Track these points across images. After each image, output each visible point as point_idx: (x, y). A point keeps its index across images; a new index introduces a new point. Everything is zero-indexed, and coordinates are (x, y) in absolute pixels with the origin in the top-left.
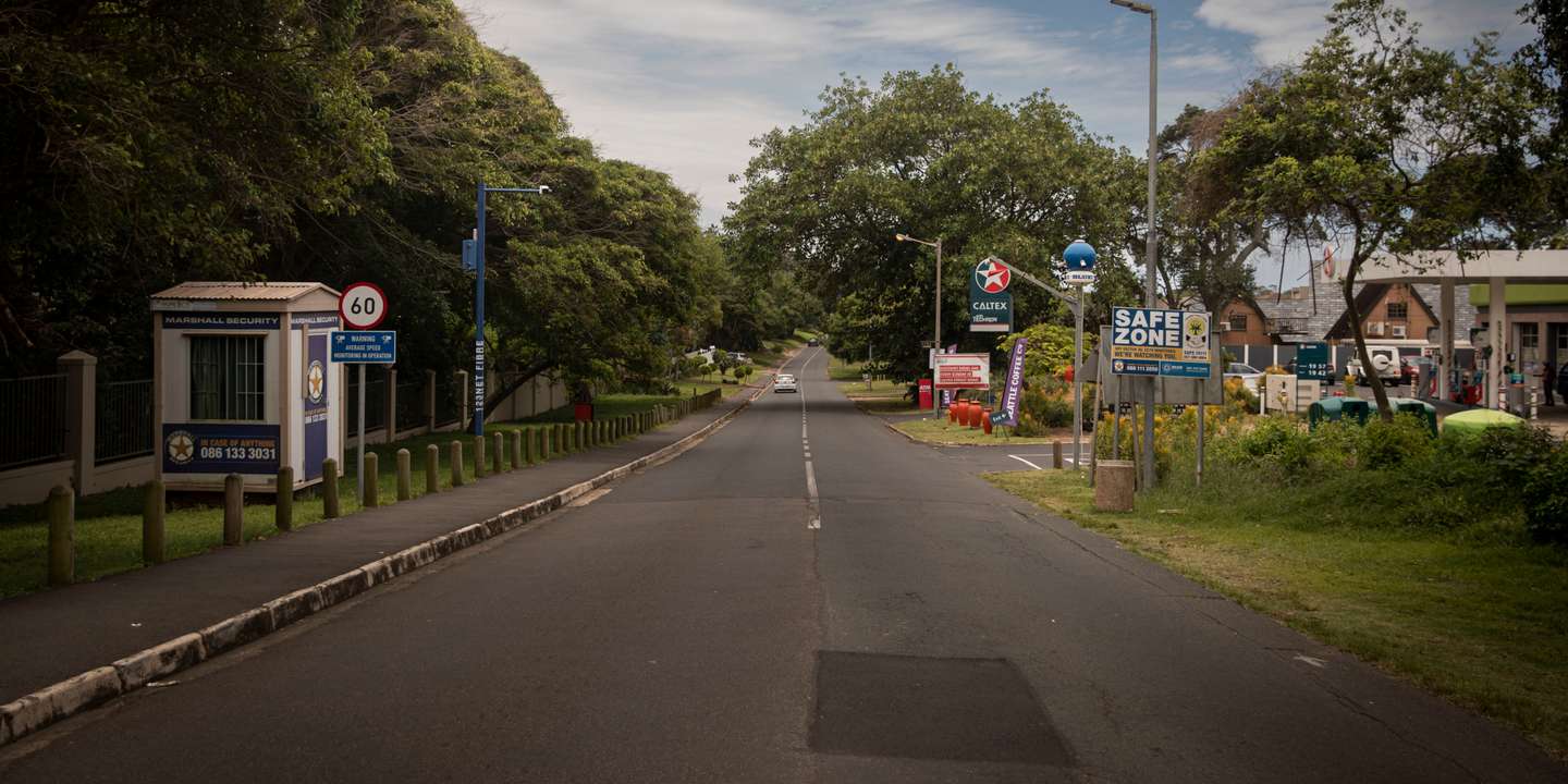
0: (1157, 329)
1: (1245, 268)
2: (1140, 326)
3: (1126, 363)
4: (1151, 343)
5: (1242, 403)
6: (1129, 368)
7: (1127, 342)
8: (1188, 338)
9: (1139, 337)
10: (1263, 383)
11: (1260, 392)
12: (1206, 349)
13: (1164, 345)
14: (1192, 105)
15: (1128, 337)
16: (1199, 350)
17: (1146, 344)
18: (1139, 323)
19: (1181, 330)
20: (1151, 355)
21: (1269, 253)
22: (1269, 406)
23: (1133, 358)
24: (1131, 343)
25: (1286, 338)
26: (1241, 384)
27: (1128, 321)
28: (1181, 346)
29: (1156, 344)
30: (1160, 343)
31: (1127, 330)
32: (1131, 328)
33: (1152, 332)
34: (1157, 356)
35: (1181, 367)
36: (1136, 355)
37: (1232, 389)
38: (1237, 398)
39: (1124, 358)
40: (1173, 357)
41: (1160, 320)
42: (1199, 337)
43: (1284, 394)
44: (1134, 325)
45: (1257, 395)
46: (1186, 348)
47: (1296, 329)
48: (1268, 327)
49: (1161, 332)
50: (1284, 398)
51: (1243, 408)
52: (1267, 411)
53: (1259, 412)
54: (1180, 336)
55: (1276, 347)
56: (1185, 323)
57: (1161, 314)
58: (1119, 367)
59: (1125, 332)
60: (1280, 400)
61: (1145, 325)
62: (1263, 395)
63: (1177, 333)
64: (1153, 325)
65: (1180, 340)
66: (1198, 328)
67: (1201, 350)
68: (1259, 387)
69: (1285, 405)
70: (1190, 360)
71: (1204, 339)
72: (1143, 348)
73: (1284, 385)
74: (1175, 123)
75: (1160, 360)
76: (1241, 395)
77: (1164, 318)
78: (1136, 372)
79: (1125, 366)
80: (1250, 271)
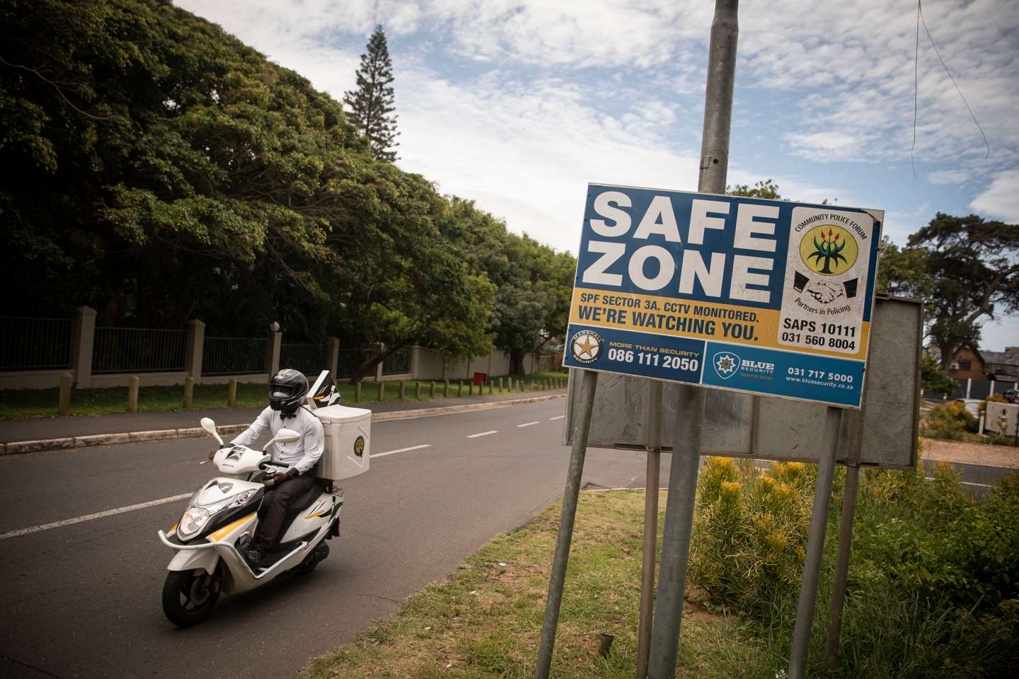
0: (706, 252)
1: (974, 325)
2: (657, 240)
3: (607, 339)
4: (686, 287)
5: (963, 423)
6: (615, 355)
7: (617, 280)
8: (800, 281)
9: (651, 268)
10: (984, 407)
11: (980, 415)
12: (854, 318)
13: (725, 297)
14: (942, 213)
15: (620, 267)
16: (830, 319)
17: (672, 289)
18: (658, 230)
19: (780, 257)
20: (681, 324)
21: (993, 318)
22: (988, 427)
23: (629, 327)
24: (628, 286)
25: (999, 377)
26: (963, 407)
27: (623, 223)
28: (775, 304)
29: (698, 293)
30: (712, 287)
31: (620, 249)
32: (631, 243)
33: (692, 259)
34: (699, 327)
35: (770, 367)
36: (638, 319)
37: (954, 410)
38: (958, 419)
39: (603, 324)
40: (748, 334)
41: (719, 224)
42: (836, 281)
43: (1004, 420)
44: (641, 233)
45: (977, 417)
46: (790, 308)
47: (1008, 372)
48: (986, 369)
49: (718, 259)
50: (1004, 424)
51: (963, 427)
52: (985, 431)
53: (978, 431)
54: (777, 276)
55: (993, 382)
56: (795, 237)
57: (724, 208)
58: (587, 348)
59: (614, 252)
60: (1000, 425)
61: (673, 235)
62: (982, 418)
63: (768, 264)
64: (696, 236)
65: (776, 287)
66: (835, 254)
67: (842, 320)
68: (980, 410)
69: (1004, 430)
70: (800, 347)
71: (851, 287)
72: (661, 301)
73: (1004, 412)
74: (929, 225)
75: (707, 340)
76: (962, 416)
77: (731, 220)
78: (634, 367)
79: (603, 349)
80: (977, 327)
